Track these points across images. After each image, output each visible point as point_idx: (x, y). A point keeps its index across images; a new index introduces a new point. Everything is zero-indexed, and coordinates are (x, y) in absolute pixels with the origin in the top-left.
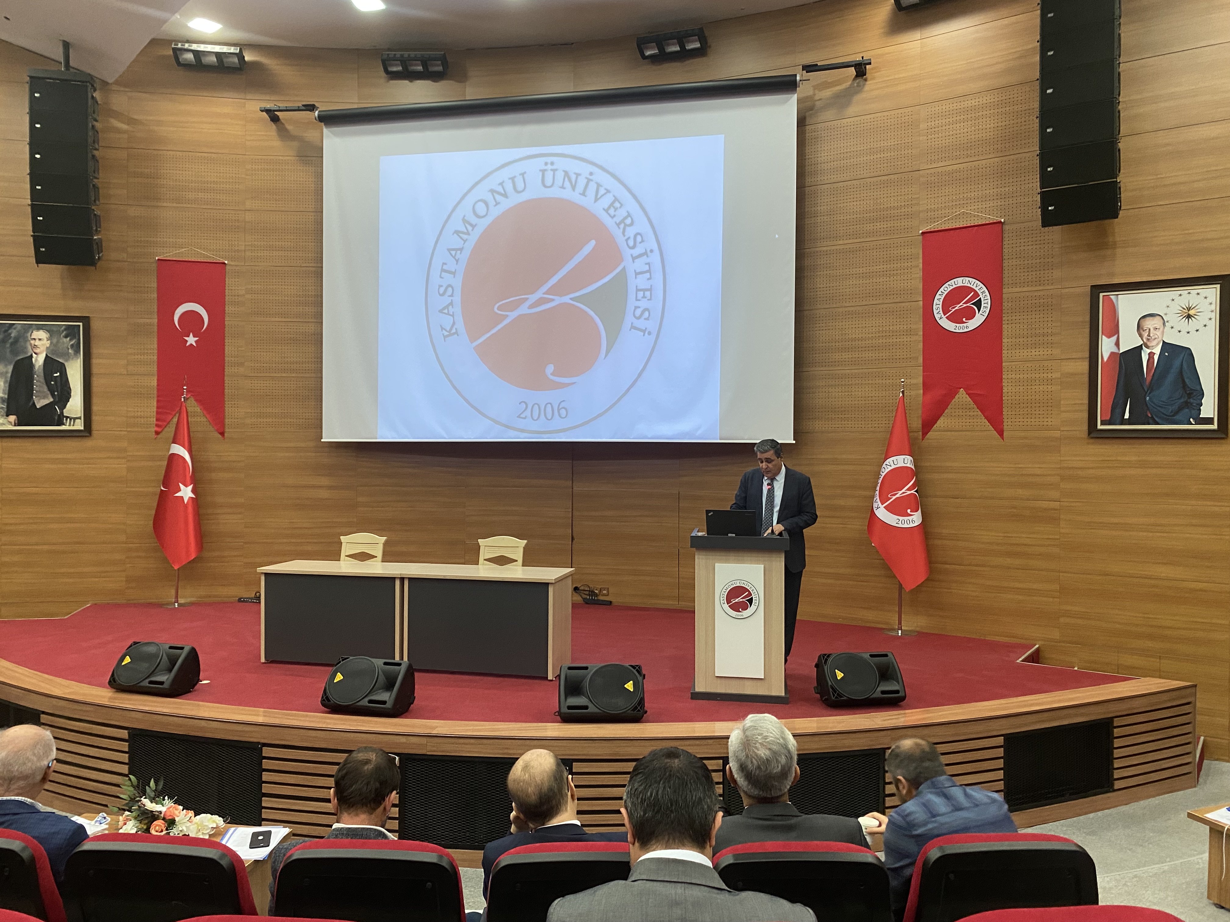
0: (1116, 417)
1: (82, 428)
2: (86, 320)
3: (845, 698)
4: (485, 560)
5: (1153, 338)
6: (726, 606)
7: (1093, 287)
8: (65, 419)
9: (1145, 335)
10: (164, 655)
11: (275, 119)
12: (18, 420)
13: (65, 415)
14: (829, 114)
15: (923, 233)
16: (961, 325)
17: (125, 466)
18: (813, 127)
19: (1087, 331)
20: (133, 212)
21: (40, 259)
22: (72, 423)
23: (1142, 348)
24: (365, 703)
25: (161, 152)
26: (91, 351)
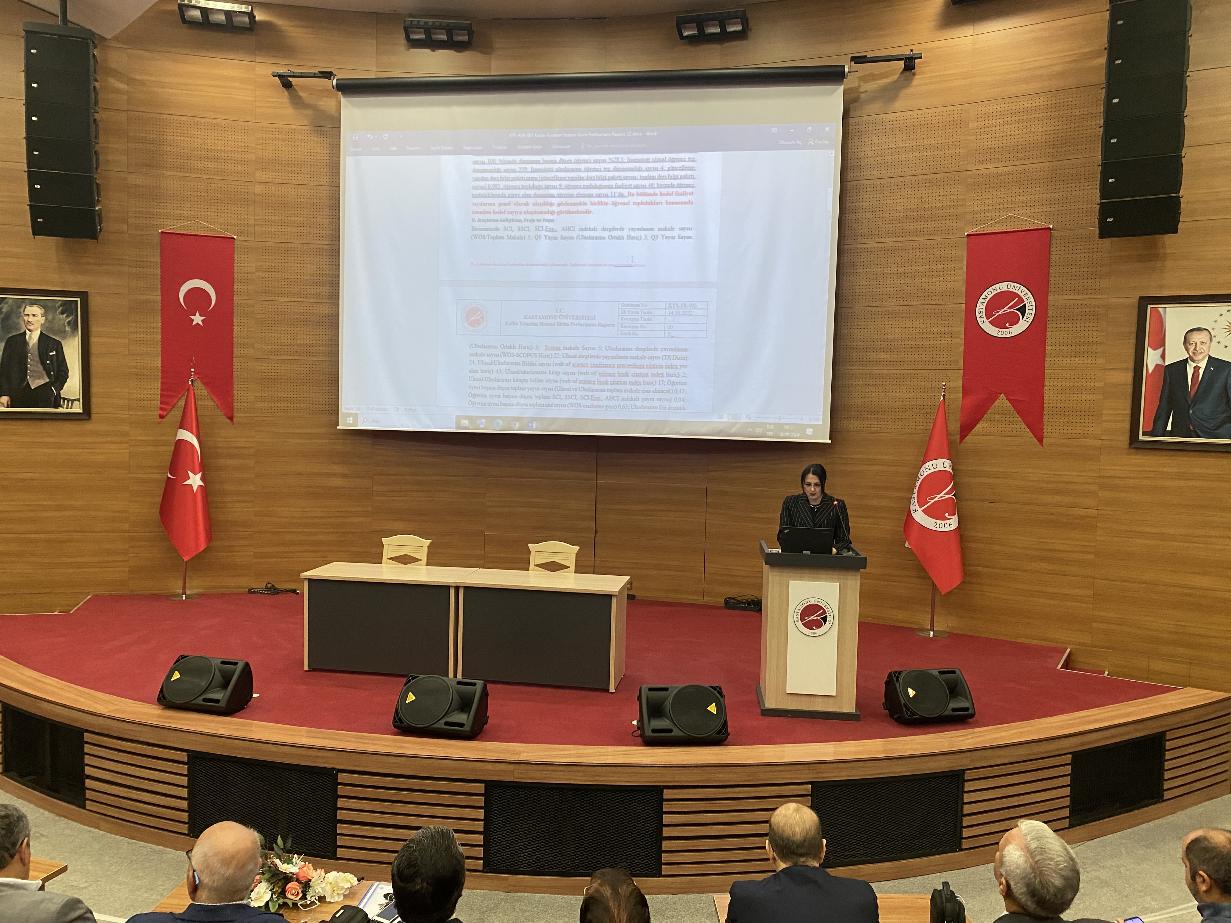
0: (1158, 429)
1: (81, 411)
2: (84, 296)
3: (918, 716)
4: (535, 565)
5: (1199, 352)
6: (800, 624)
7: (1141, 299)
8: (62, 400)
9: (1192, 348)
10: (217, 670)
11: (287, 85)
12: (11, 401)
13: (62, 396)
14: (875, 107)
15: (968, 235)
16: (1004, 330)
17: (128, 451)
18: (856, 120)
19: (1133, 341)
20: (134, 179)
21: (37, 230)
22: (70, 405)
23: (1188, 362)
24: (441, 725)
25: (165, 117)
26: (90, 329)
